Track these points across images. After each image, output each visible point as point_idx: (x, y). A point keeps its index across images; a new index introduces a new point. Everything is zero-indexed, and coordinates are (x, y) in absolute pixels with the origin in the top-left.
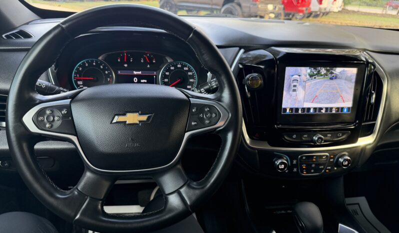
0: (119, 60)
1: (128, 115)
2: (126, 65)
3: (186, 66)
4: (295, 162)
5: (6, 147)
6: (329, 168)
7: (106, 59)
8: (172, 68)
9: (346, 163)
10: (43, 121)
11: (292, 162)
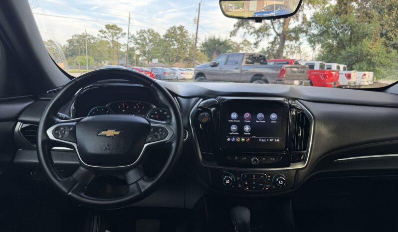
0: (119, 107)
1: (109, 131)
2: (124, 111)
3: (165, 112)
4: (238, 179)
5: (37, 161)
6: (269, 186)
7: (110, 106)
8: (156, 113)
9: (281, 182)
10: (58, 133)
11: (236, 179)
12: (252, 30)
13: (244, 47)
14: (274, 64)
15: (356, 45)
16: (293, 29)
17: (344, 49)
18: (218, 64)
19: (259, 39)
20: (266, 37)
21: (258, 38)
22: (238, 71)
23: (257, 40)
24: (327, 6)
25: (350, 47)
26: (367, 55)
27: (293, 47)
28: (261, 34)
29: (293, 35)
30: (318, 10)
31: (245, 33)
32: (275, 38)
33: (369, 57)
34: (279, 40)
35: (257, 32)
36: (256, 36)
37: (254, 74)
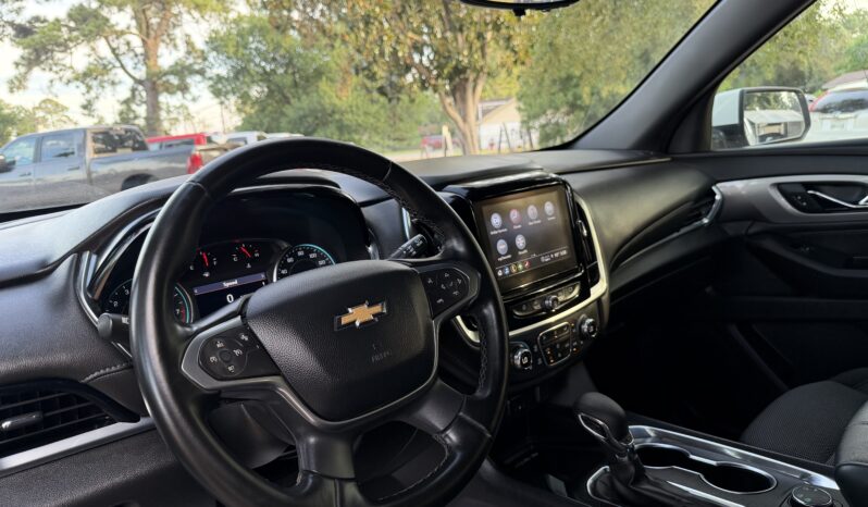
0: (191, 268)
2: (207, 275)
3: (313, 252)
4: (536, 348)
6: (575, 343)
8: (290, 260)
9: (591, 329)
11: (533, 350)
12: (68, 74)
13: (49, 116)
14: (161, 147)
15: (307, 94)
16: (171, 67)
17: (289, 103)
18: (14, 163)
19: (93, 94)
20: (109, 88)
21: (88, 92)
22: (80, 175)
23: (88, 96)
24: (232, 16)
25: (299, 99)
26: (333, 112)
27: (172, 109)
28: (94, 83)
29: (174, 80)
30: (216, 25)
31: (52, 81)
32: (133, 90)
33: (337, 117)
34: (144, 94)
35: (85, 76)
36: (83, 88)
37: (127, 176)
